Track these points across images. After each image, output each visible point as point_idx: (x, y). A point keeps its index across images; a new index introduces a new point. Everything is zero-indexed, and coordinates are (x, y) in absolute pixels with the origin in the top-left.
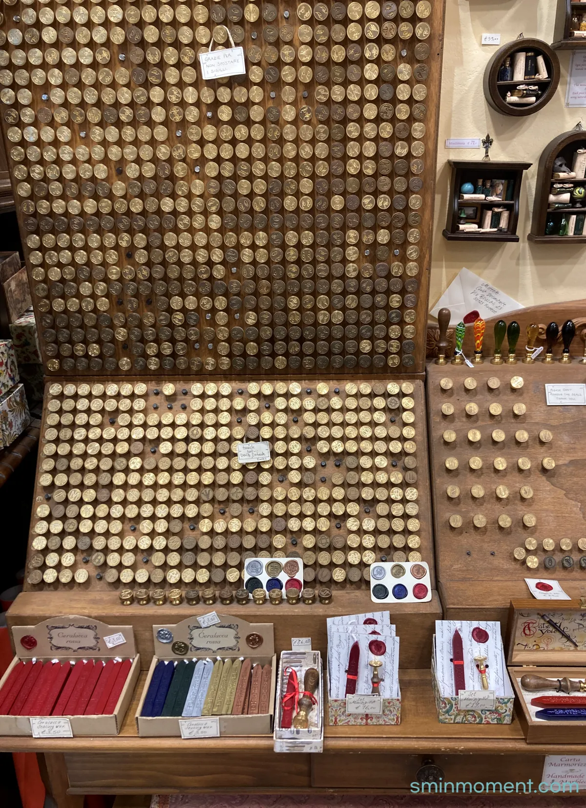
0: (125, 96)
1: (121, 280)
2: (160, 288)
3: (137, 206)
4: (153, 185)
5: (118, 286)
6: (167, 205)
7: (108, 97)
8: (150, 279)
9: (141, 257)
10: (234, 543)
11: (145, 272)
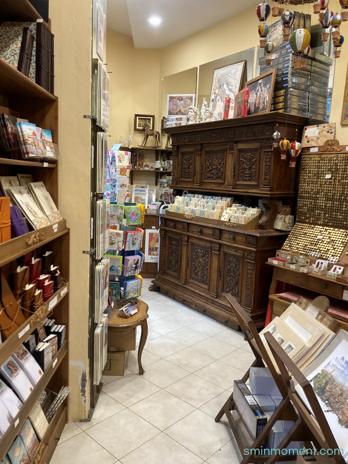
0: (315, 180)
1: (309, 207)
2: (314, 209)
3: (314, 196)
4: (316, 193)
5: (309, 208)
6: (318, 196)
7: (313, 180)
8: (314, 207)
9: (313, 204)
10: (311, 249)
11: (313, 206)
